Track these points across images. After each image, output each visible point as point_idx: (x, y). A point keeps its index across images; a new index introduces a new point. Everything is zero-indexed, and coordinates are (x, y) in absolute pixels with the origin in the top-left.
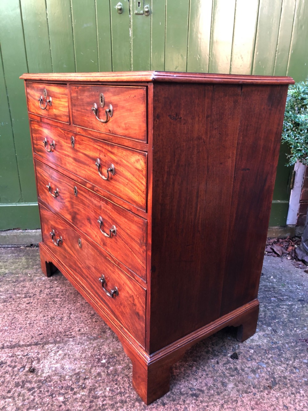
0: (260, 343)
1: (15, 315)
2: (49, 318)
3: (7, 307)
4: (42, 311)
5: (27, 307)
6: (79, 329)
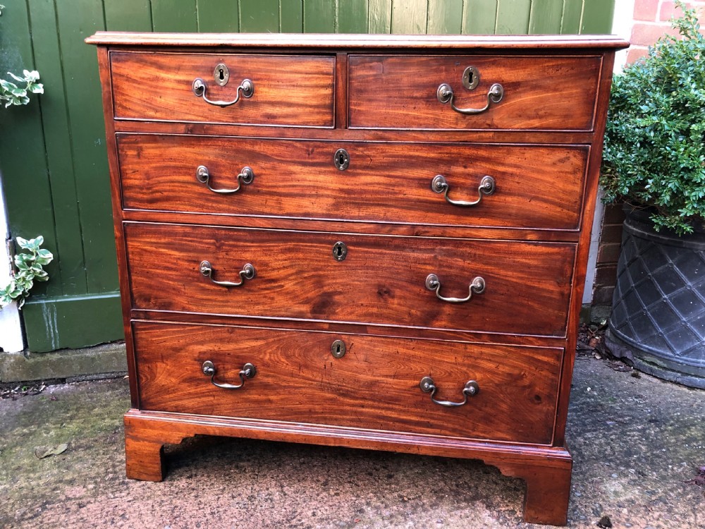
0: (630, 496)
1: (174, 501)
2: (245, 499)
3: (149, 488)
4: (224, 488)
5: (191, 484)
6: (312, 511)
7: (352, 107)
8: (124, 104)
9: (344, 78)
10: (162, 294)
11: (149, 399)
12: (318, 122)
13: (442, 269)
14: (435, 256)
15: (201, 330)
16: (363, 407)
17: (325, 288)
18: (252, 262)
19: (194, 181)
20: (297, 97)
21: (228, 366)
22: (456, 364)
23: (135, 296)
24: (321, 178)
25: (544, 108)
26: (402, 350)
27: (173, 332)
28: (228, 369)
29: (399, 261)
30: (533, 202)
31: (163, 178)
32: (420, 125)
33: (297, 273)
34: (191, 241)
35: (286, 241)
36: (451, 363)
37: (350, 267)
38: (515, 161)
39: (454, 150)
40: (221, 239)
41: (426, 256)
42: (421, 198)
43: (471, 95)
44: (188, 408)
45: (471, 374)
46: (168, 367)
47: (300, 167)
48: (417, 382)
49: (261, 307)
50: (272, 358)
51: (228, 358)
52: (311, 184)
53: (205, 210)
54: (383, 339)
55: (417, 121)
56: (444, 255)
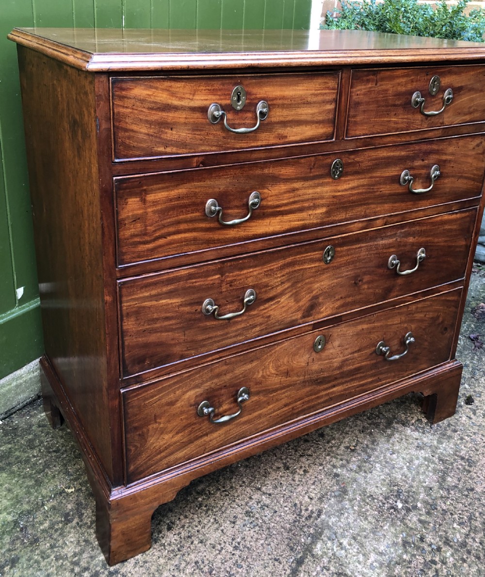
1: (187, 559)
4: (215, 519)
6: (306, 496)
7: (349, 119)
8: (127, 141)
9: (346, 93)
10: (159, 349)
11: (137, 469)
12: (321, 137)
13: (401, 248)
14: (397, 239)
15: (199, 372)
16: (334, 386)
17: (314, 292)
18: (253, 287)
19: (201, 217)
20: (306, 114)
21: (224, 398)
22: (400, 323)
23: (127, 362)
24: (319, 190)
25: (473, 106)
26: (365, 326)
27: (169, 386)
28: (222, 402)
29: (372, 250)
30: (459, 181)
31: (169, 220)
32: (397, 130)
33: (292, 286)
34: (196, 282)
35: (284, 258)
36: (398, 324)
37: (335, 266)
38: (452, 149)
39: (417, 147)
40: (226, 272)
41: (391, 241)
42: (391, 192)
43: (433, 100)
44: (180, 458)
45: (409, 328)
46: (162, 425)
47: (302, 183)
48: (374, 348)
49: (258, 329)
50: (265, 374)
51: (223, 391)
52: (310, 196)
53: (212, 245)
54: (353, 322)
55: (396, 125)
56: (403, 237)
